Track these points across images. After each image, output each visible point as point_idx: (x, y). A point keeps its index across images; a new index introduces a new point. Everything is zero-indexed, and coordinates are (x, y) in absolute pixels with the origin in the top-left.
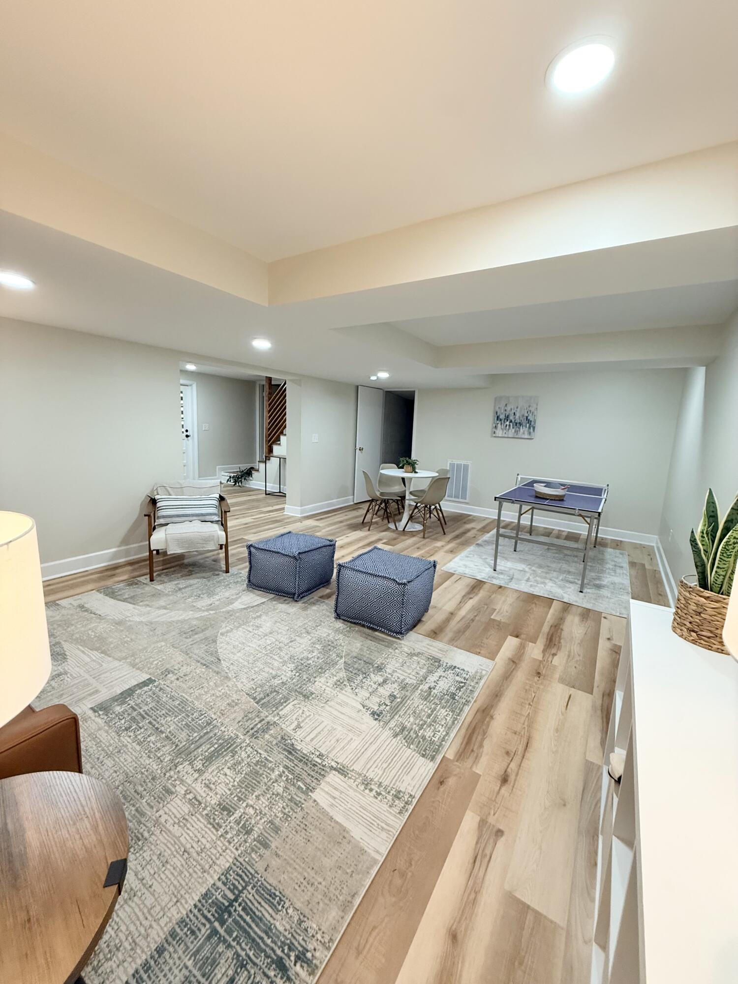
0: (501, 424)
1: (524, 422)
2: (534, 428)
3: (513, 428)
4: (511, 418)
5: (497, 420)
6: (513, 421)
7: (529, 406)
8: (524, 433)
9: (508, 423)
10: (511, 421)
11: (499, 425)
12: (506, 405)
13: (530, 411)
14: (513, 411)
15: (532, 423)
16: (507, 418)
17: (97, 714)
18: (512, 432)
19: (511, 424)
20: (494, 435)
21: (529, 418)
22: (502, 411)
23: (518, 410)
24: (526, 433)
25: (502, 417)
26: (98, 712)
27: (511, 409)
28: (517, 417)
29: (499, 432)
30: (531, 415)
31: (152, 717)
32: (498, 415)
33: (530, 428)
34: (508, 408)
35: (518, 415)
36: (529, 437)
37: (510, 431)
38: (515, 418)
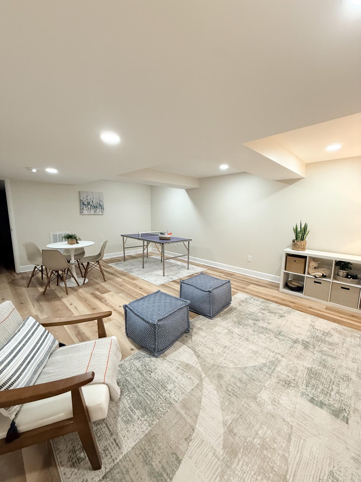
0: (86, 207)
1: (98, 206)
2: (103, 209)
3: (93, 209)
4: (91, 203)
5: (83, 204)
6: (92, 205)
7: (100, 198)
8: (99, 212)
9: (89, 207)
10: (91, 206)
11: (85, 208)
12: (87, 196)
13: (101, 200)
14: (91, 200)
15: (103, 207)
16: (89, 204)
17: (348, 417)
18: (92, 211)
19: (92, 207)
20: (82, 214)
21: (100, 204)
22: (85, 200)
23: (94, 199)
24: (100, 212)
25: (86, 203)
26: (347, 417)
27: (90, 199)
28: (94, 203)
29: (85, 212)
30: (101, 202)
31: (329, 385)
32: (83, 202)
33: (101, 209)
34: (89, 199)
35: (94, 201)
36: (102, 214)
37: (91, 211)
38: (93, 204)
